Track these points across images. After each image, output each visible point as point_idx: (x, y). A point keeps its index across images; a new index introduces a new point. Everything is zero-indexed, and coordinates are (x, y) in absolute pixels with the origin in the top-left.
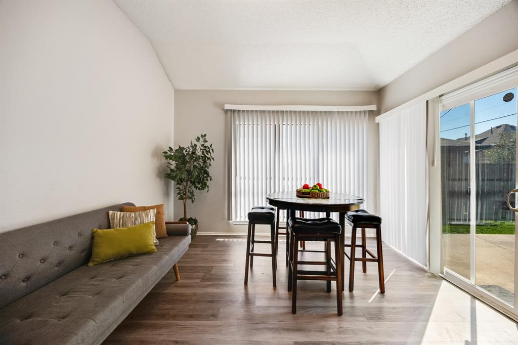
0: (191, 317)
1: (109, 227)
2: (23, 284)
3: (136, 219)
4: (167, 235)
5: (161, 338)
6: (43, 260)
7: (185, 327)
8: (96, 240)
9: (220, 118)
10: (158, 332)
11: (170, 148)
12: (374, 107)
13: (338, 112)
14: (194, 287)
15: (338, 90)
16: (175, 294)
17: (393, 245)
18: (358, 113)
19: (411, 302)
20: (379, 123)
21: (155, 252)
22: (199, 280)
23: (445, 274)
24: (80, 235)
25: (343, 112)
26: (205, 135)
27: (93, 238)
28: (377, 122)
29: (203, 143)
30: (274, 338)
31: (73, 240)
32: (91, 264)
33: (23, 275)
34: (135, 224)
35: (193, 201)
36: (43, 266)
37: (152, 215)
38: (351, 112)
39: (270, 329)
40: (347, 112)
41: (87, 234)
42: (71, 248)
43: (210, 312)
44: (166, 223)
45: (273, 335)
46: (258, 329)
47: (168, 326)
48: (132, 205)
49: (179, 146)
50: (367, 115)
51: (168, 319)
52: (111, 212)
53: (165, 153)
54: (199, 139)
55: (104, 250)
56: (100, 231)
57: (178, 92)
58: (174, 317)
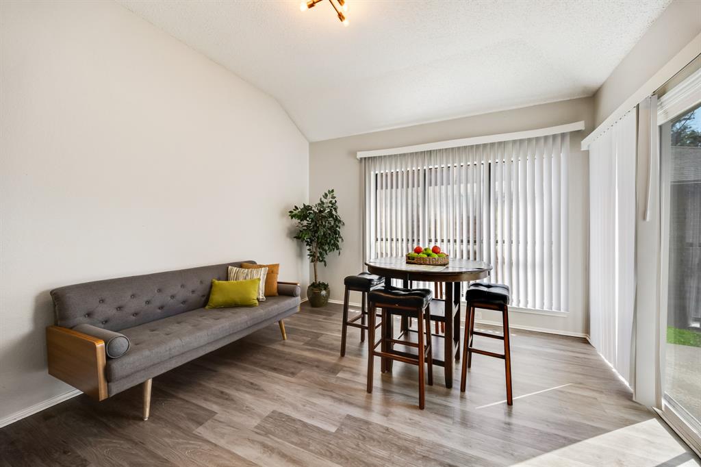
0: (275, 370)
1: (227, 279)
2: (159, 311)
3: (247, 275)
4: (277, 294)
5: (244, 377)
6: (173, 297)
7: (265, 375)
8: (214, 289)
9: (353, 169)
10: (244, 373)
11: (296, 207)
12: (580, 126)
13: (514, 142)
14: (295, 348)
15: (514, 107)
16: (275, 349)
17: (602, 354)
18: (551, 140)
19: (547, 425)
20: (588, 151)
21: (255, 306)
22: (302, 343)
23: (663, 409)
24: (201, 282)
25: (521, 141)
26: (333, 191)
27: (211, 286)
28: (584, 148)
29: (331, 199)
30: (331, 405)
31: (196, 286)
32: (207, 307)
33: (158, 304)
34: (245, 279)
35: (325, 265)
36: (172, 301)
37: (262, 273)
38: (537, 139)
39: (333, 397)
40: (529, 140)
41: (207, 283)
42: (193, 292)
43: (293, 370)
44: (278, 283)
45: (330, 403)
46: (323, 395)
47: (254, 371)
48: (254, 263)
49: (304, 205)
50: (568, 139)
51: (257, 367)
52: (230, 267)
53: (291, 212)
54: (326, 195)
55: (217, 298)
56: (216, 282)
57: (313, 145)
58: (263, 366)
